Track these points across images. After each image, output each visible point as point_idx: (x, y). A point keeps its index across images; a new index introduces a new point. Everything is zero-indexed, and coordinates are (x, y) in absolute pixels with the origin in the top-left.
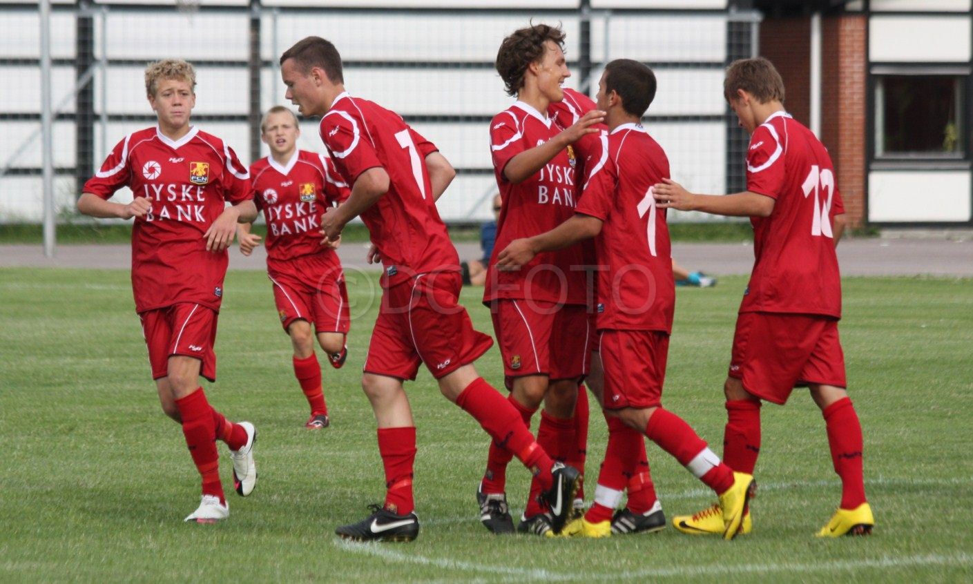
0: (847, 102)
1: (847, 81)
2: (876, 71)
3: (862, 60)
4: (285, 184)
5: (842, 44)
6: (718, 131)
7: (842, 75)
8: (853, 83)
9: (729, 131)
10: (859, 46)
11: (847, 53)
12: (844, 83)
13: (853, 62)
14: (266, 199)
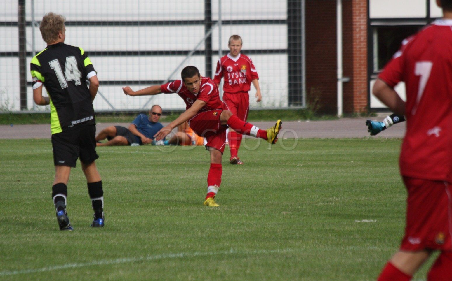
0: (358, 41)
1: (358, 30)
2: (373, 24)
3: (365, 17)
4: (235, 65)
5: (354, 9)
6: (284, 58)
7: (354, 26)
8: (360, 30)
9: (290, 59)
10: (363, 10)
11: (357, 14)
12: (356, 30)
13: (360, 19)
14: (227, 70)
